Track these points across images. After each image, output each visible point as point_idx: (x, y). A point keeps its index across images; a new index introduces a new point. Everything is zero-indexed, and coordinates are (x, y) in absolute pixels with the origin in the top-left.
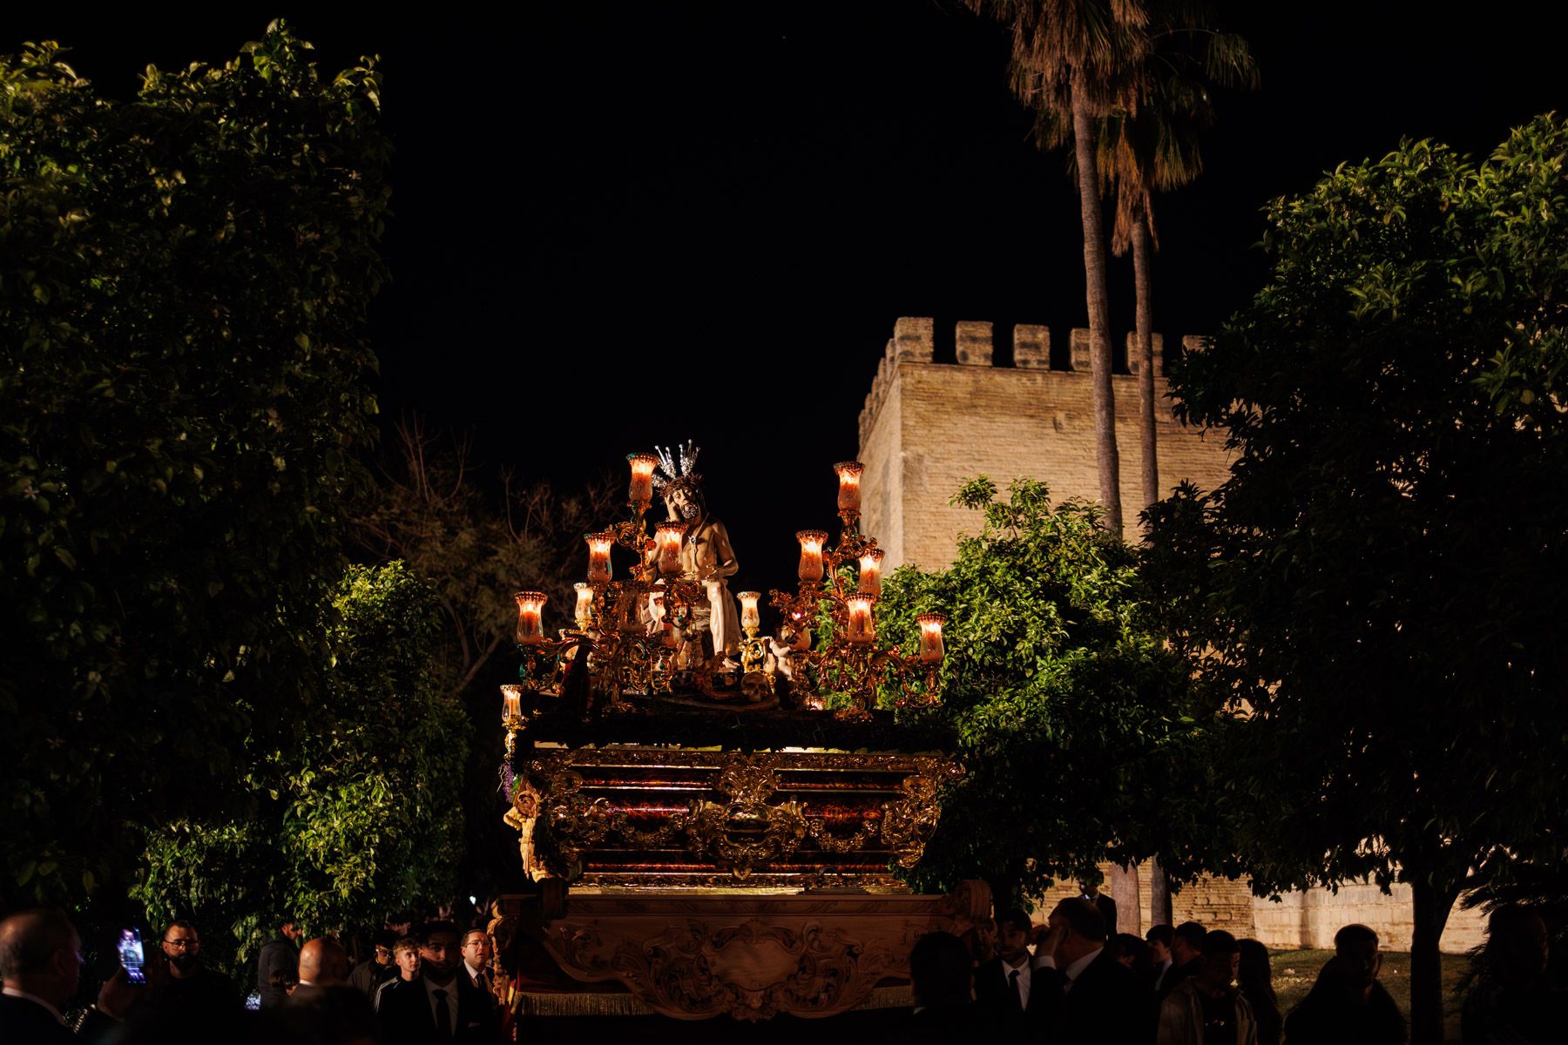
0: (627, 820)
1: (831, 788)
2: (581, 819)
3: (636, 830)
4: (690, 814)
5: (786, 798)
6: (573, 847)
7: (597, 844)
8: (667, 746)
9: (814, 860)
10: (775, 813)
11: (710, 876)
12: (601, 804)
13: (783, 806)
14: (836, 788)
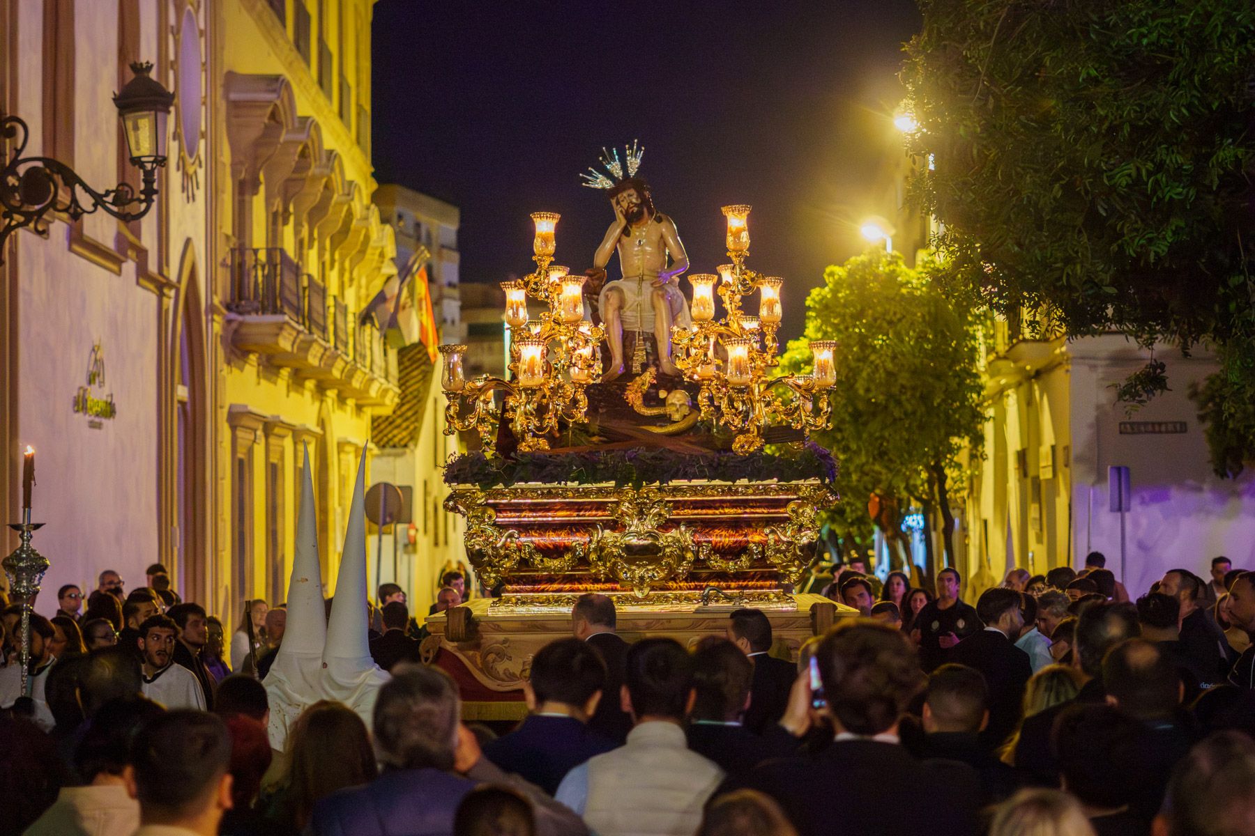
0: (535, 548)
1: (721, 514)
2: (494, 548)
3: (543, 557)
4: (591, 541)
5: (675, 523)
6: (490, 573)
7: (511, 570)
8: (566, 484)
9: (708, 579)
10: (666, 538)
11: (615, 595)
12: (511, 536)
13: (674, 533)
14: (725, 514)
